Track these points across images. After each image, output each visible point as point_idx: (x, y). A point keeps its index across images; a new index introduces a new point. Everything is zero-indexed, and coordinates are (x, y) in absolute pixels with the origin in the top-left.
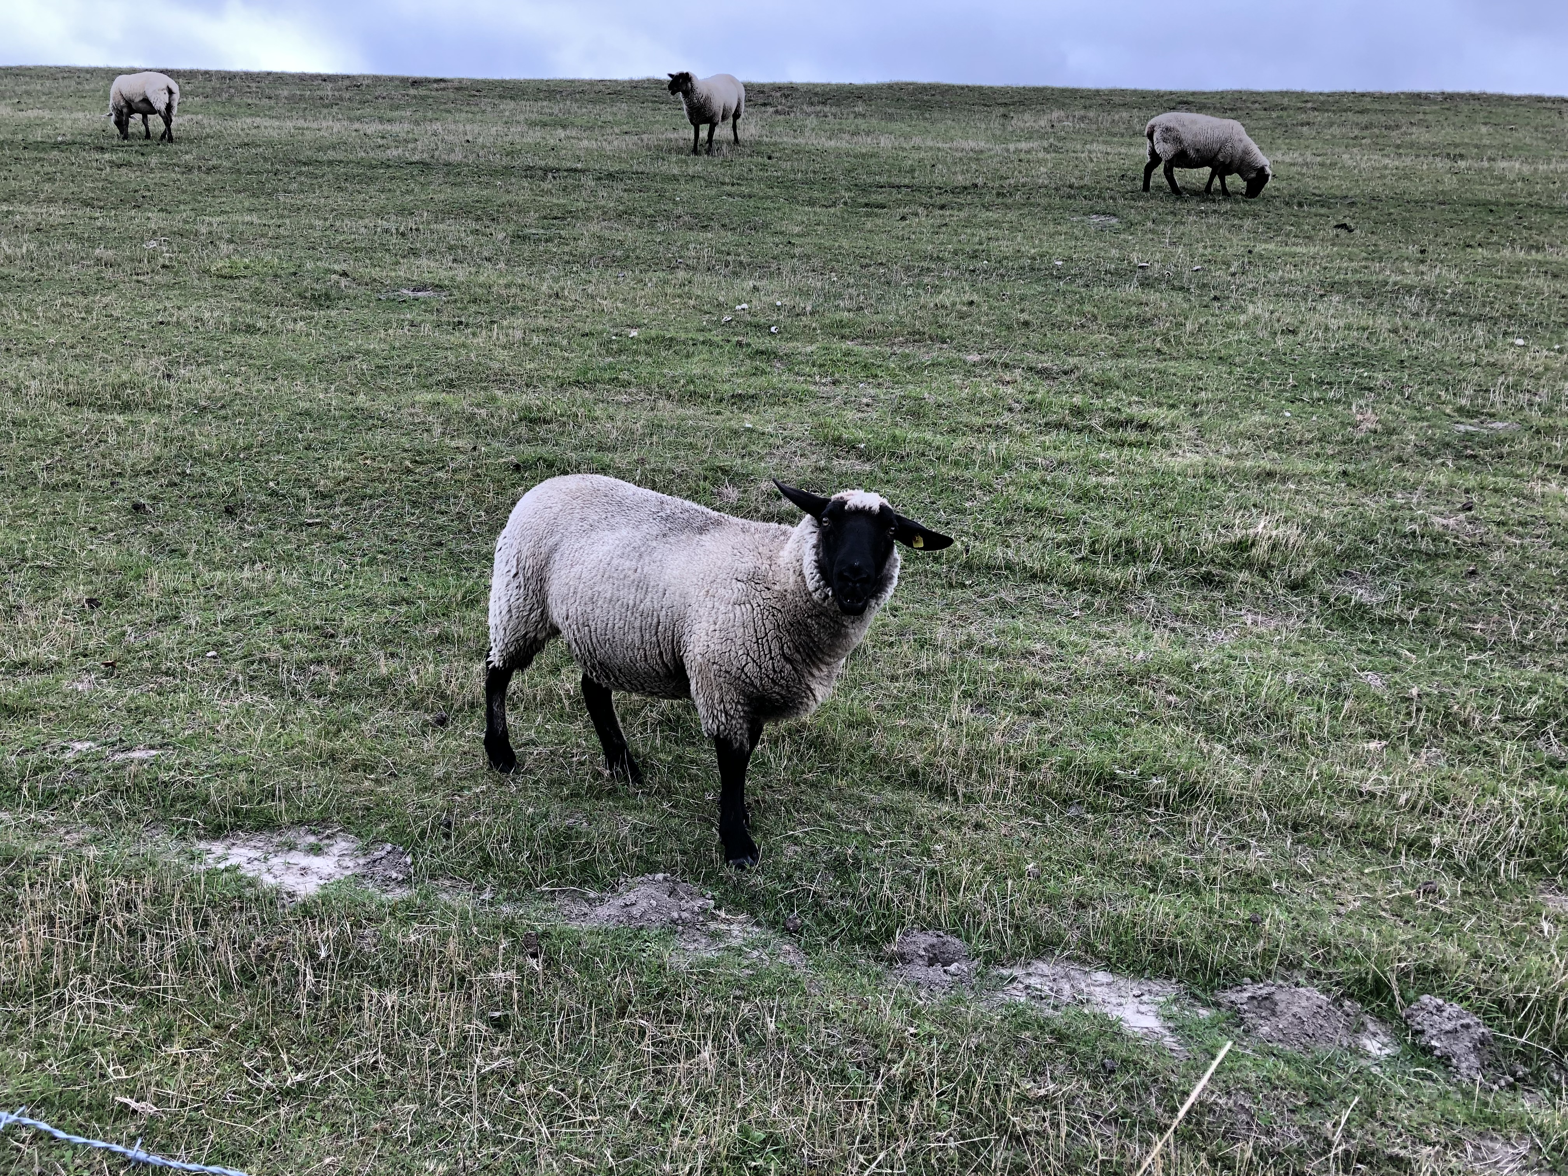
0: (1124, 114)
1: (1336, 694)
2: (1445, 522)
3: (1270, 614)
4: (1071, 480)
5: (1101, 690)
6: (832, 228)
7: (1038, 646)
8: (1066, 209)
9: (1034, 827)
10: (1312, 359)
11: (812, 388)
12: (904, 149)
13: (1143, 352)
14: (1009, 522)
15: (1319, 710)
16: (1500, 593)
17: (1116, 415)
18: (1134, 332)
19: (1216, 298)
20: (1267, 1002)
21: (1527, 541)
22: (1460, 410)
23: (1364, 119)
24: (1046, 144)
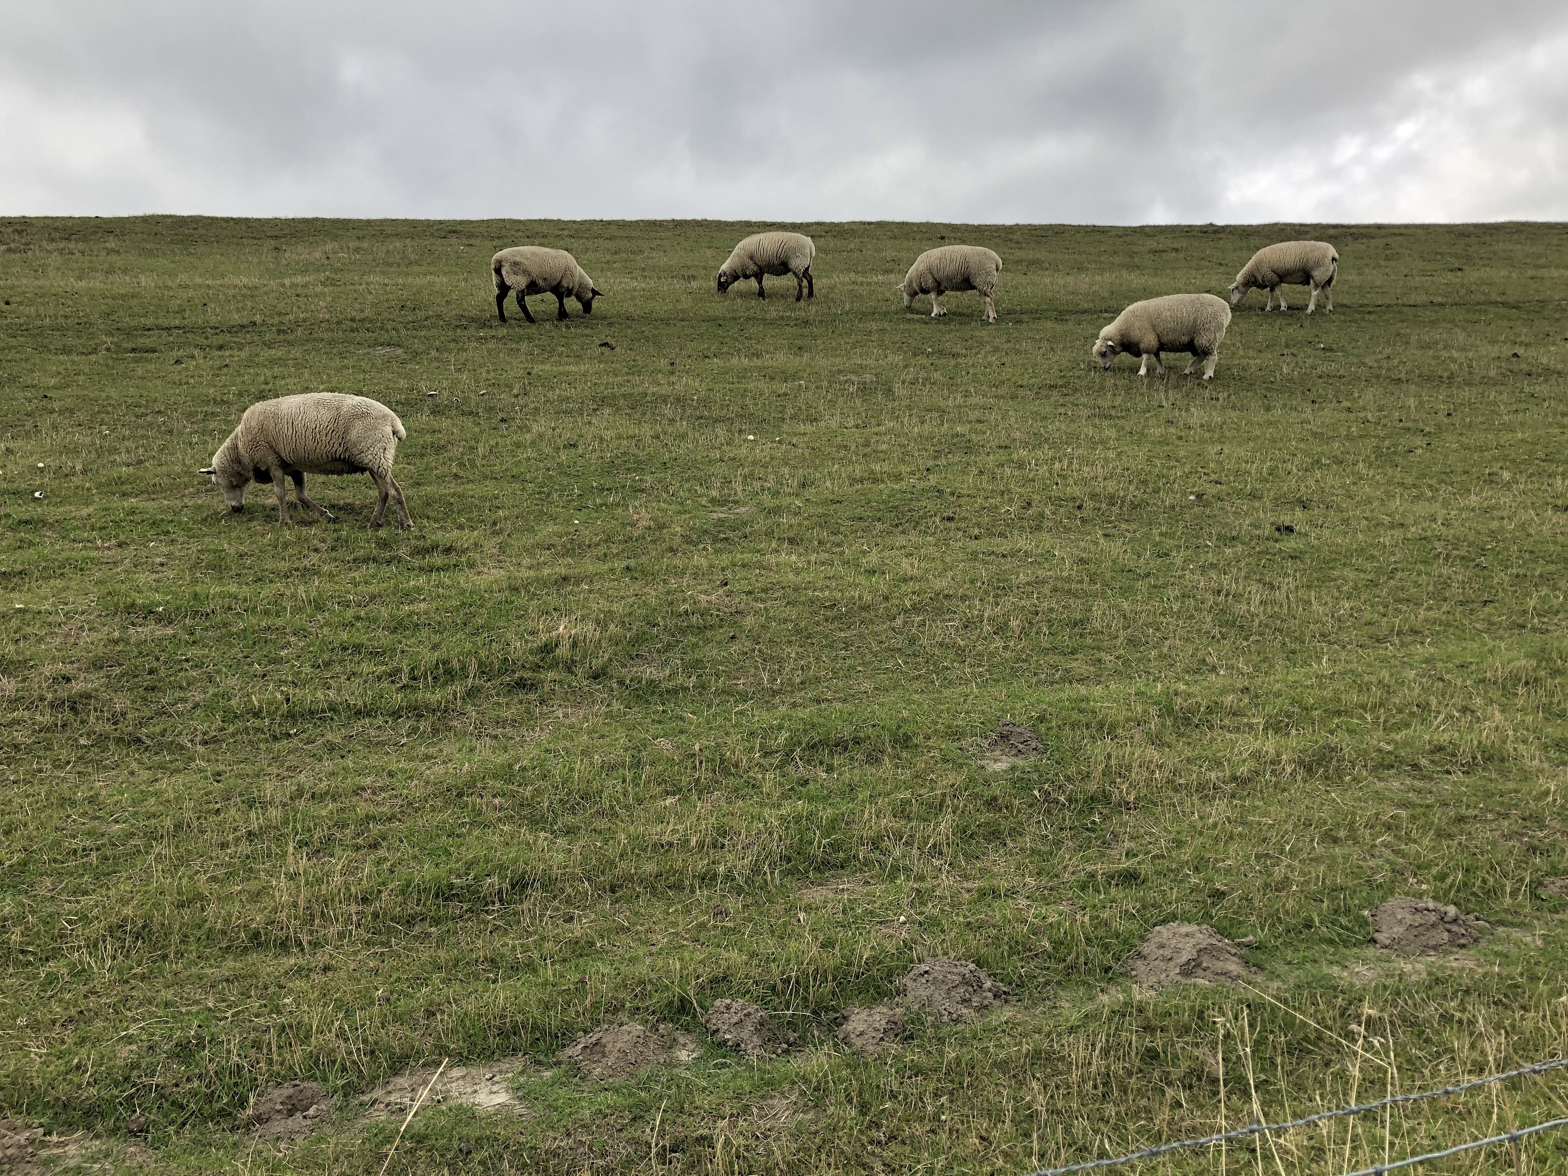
0: (398, 244)
1: (637, 764)
2: (708, 598)
3: (577, 705)
4: (385, 613)
5: (433, 809)
6: (96, 378)
7: (368, 780)
8: (350, 342)
9: (382, 953)
10: (592, 469)
11: (94, 554)
12: (169, 288)
13: (441, 478)
14: (327, 664)
15: (624, 781)
16: (754, 650)
17: (421, 543)
18: (431, 459)
19: (503, 420)
20: (597, 1048)
21: (769, 604)
22: (713, 501)
23: (612, 245)
24: (322, 277)
